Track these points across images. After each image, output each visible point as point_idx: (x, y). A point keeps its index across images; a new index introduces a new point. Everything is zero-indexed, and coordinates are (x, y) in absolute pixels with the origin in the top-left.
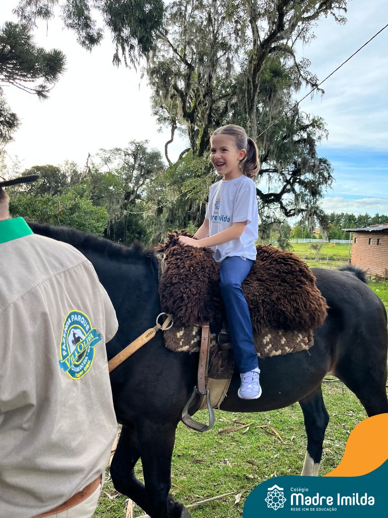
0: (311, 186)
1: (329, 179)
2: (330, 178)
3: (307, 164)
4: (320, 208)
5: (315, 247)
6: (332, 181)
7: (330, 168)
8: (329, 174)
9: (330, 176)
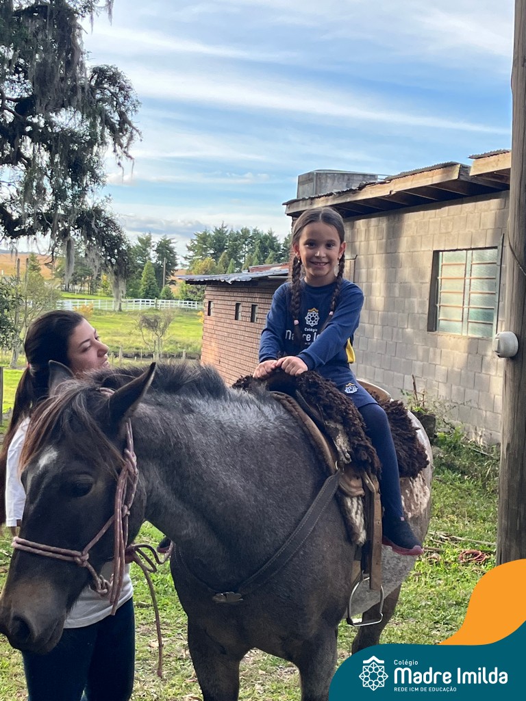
0: (66, 146)
1: (121, 130)
2: (127, 126)
3: (51, 81)
4: (108, 215)
5: (151, 323)
6: (131, 138)
7: (126, 97)
8: (122, 114)
9: (124, 120)
